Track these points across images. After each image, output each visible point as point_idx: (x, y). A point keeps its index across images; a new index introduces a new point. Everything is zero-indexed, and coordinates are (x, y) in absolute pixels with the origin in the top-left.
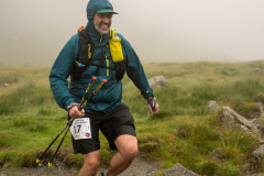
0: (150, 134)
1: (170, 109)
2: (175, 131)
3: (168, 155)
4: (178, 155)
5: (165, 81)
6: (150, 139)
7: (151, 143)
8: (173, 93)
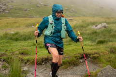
0: (96, 51)
1: (107, 39)
2: (109, 50)
3: (104, 61)
4: (110, 61)
5: (107, 25)
6: (96, 53)
7: (96, 55)
8: (110, 31)
